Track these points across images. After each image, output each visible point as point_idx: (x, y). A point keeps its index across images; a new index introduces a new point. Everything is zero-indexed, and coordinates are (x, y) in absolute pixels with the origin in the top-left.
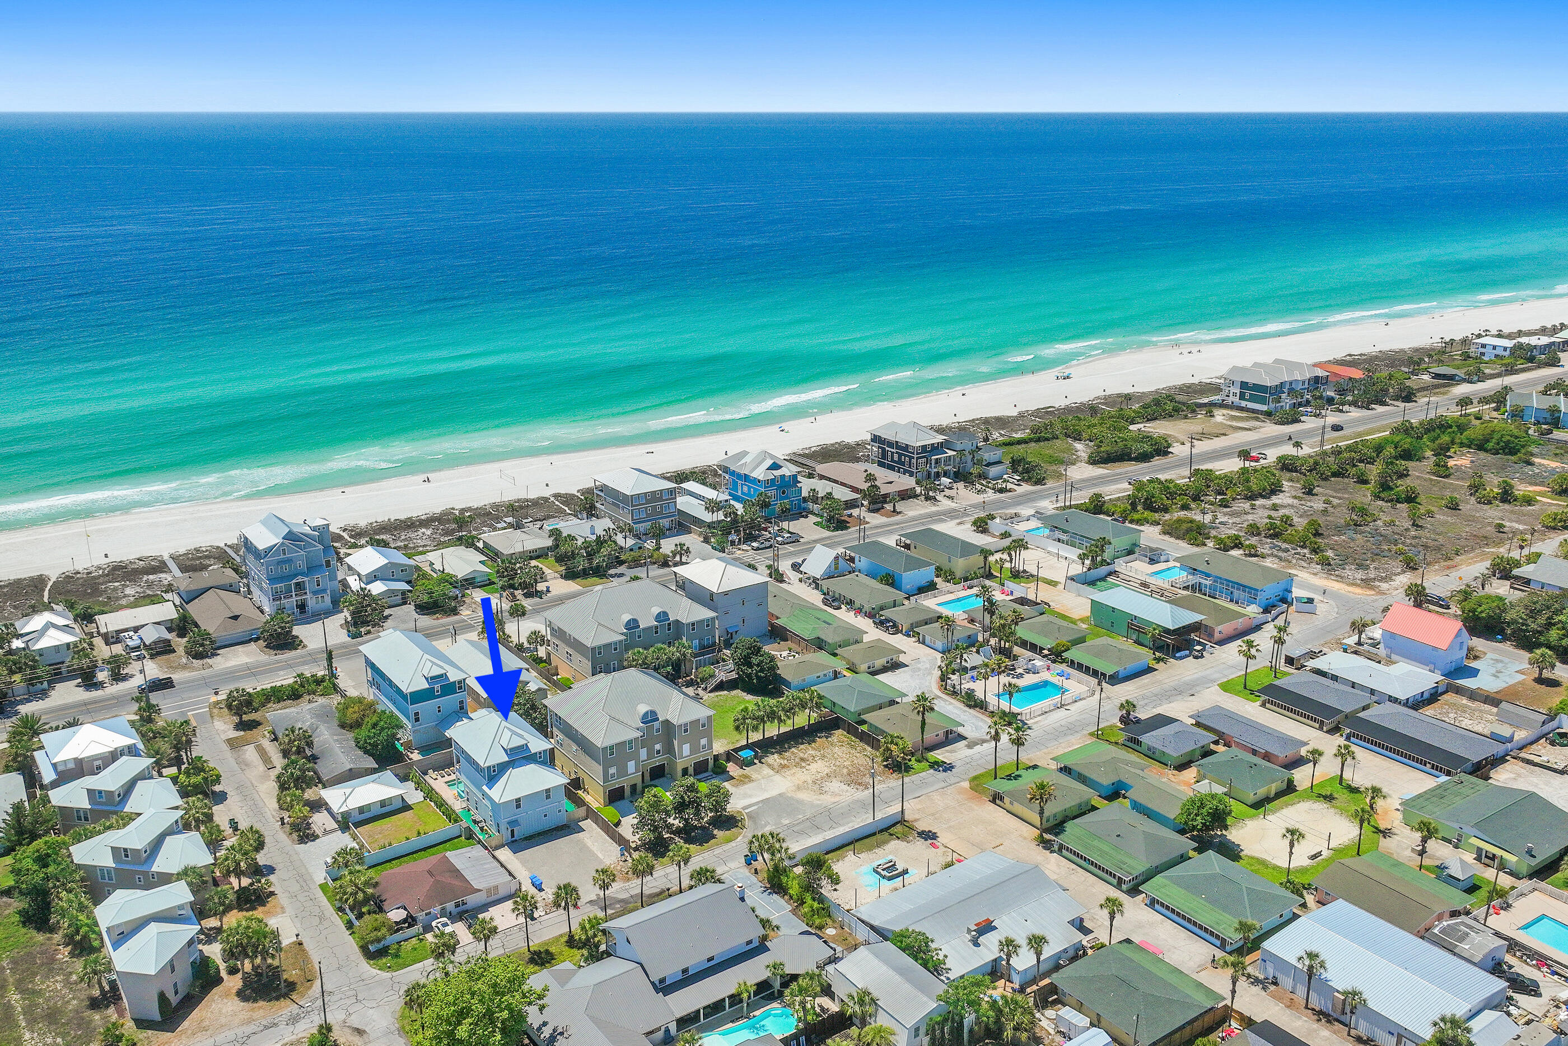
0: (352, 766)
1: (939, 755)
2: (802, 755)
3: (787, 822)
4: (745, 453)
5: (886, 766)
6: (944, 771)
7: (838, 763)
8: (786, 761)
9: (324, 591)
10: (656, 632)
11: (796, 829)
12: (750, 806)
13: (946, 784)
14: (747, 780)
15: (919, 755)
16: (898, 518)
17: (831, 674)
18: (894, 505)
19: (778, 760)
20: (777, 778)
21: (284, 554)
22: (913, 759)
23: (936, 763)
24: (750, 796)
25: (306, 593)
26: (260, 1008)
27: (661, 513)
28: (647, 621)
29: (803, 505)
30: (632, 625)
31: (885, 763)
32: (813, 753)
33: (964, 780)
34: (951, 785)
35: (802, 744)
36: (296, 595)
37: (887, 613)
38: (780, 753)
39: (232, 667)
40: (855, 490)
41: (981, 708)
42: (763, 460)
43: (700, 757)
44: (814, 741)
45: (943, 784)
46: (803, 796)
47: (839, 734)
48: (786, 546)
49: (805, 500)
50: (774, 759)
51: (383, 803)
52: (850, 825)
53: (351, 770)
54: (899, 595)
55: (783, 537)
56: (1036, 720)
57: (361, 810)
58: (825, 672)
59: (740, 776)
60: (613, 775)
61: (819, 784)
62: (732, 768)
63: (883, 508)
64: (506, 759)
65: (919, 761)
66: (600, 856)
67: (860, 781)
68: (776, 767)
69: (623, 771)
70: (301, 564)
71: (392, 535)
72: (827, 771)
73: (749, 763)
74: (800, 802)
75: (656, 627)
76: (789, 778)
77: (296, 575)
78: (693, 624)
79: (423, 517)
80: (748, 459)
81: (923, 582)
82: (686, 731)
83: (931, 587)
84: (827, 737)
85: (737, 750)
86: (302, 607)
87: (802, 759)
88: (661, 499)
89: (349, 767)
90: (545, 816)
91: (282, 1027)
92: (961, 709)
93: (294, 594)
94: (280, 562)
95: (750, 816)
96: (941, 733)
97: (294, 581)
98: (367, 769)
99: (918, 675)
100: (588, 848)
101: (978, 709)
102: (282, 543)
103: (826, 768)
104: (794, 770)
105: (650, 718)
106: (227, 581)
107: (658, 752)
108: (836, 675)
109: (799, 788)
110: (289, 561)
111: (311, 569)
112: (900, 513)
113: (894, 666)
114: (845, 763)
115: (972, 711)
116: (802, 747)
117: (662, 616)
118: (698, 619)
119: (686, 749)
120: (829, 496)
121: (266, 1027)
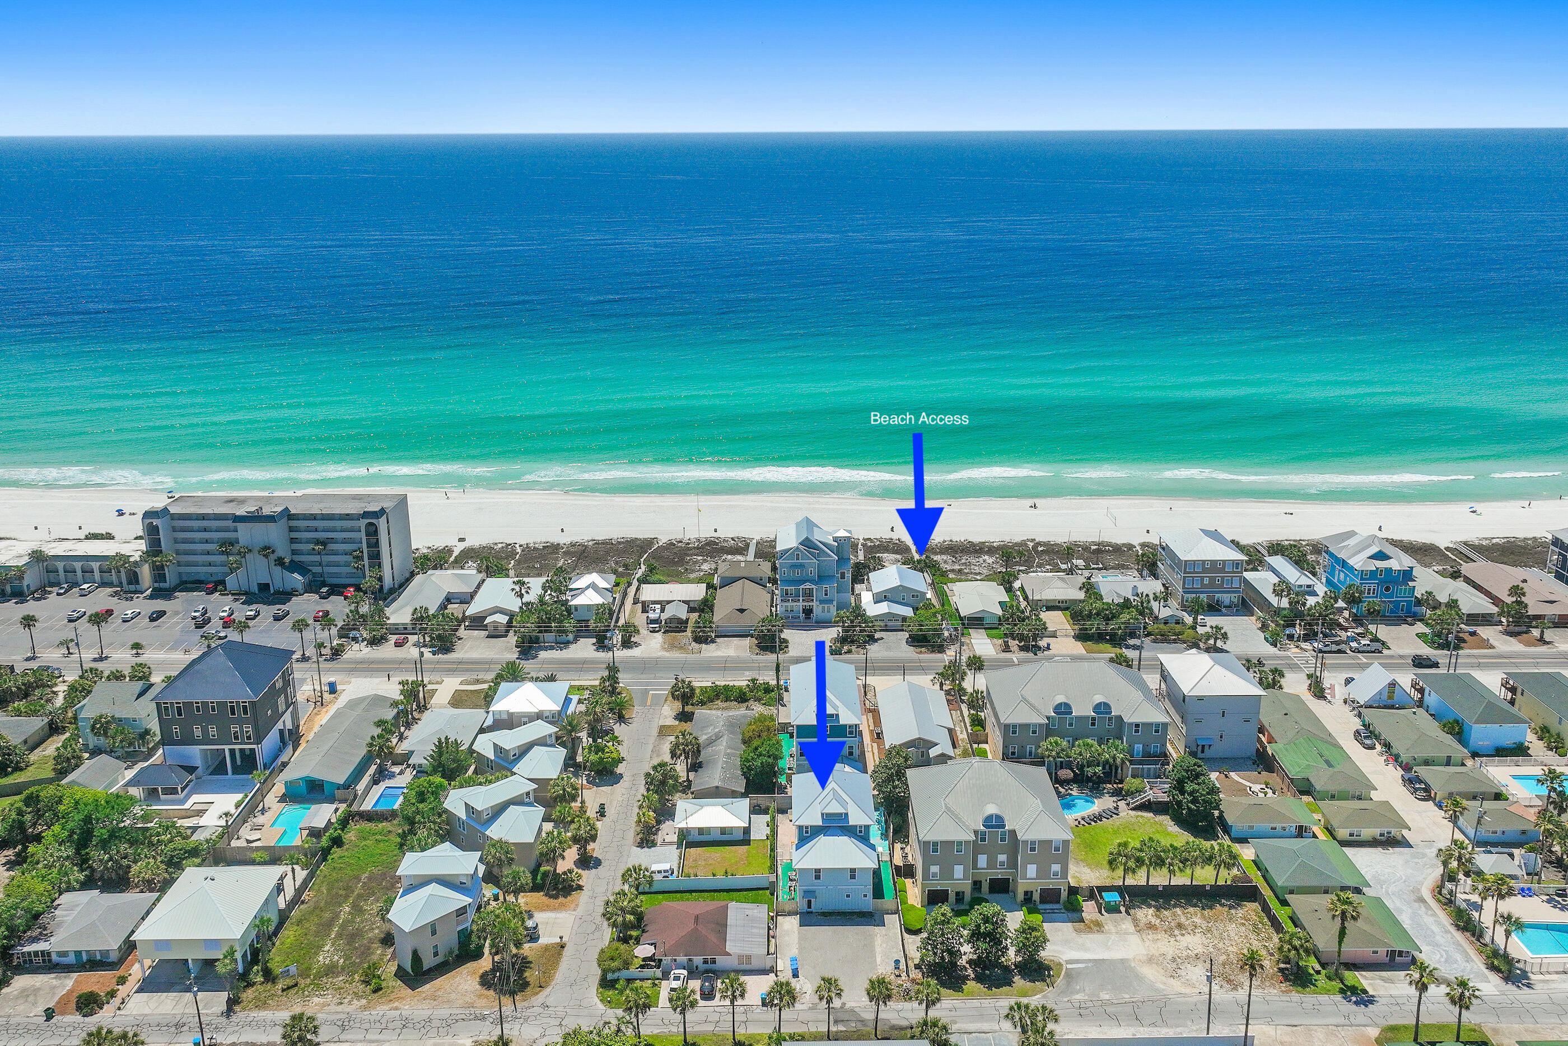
0: (720, 784)
1: (1366, 980)
2: (1183, 919)
3: (1107, 997)
4: (1352, 534)
5: (1281, 970)
6: (1356, 1003)
7: (1221, 945)
8: (1158, 921)
9: (831, 601)
10: (1093, 724)
11: (1109, 1009)
12: (1077, 961)
13: (1347, 1022)
14: (1095, 928)
15: (1332, 969)
16: (1543, 649)
17: (1293, 829)
18: (1542, 632)
19: (1150, 917)
20: (1134, 939)
21: (798, 559)
22: (1323, 972)
23: (1354, 990)
24: (1086, 950)
25: (813, 600)
26: (487, 997)
27: (1221, 586)
28: (1083, 709)
29: (1414, 609)
30: (1062, 710)
31: (1282, 966)
32: (1197, 920)
33: (1376, 1025)
34: (1351, 1025)
35: (1195, 906)
36: (803, 600)
37: (1422, 771)
38: (1158, 909)
39: (716, 657)
40: (1496, 601)
41: (1473, 935)
42: (1369, 546)
43: (1050, 884)
44: (1211, 908)
45: (1341, 1020)
46: (1150, 973)
47: (1251, 908)
48: (1360, 655)
49: (1419, 602)
50: (1146, 914)
51: (723, 831)
52: (1178, 1030)
53: (717, 787)
54: (1459, 751)
55: (1359, 643)
56: (1548, 977)
57: (701, 831)
58: (1284, 825)
59: (1092, 921)
60: (934, 875)
61: (1176, 965)
62: (1089, 909)
63: (1526, 632)
64: (821, 824)
65: (1329, 978)
66: (879, 960)
67: (1232, 978)
68: (1141, 925)
69: (947, 873)
70: (812, 570)
71: (953, 557)
72: (1200, 950)
73: (1112, 909)
74: (1140, 978)
75: (1094, 719)
76: (1148, 943)
77: (805, 581)
78: (1137, 726)
79: (995, 544)
80: (1352, 542)
81: (1507, 742)
82: (1033, 849)
83: (1520, 751)
84: (1231, 907)
85: (1102, 889)
86: (808, 612)
87: (1180, 926)
88: (1222, 570)
89: (717, 785)
90: (848, 896)
91: (488, 1023)
92: (1444, 927)
93: (801, 599)
94: (794, 566)
95: (1069, 974)
96: (1382, 951)
97: (802, 587)
98: (733, 791)
99: (1417, 863)
100: (873, 946)
101: (1468, 934)
102: (798, 548)
103: (1200, 946)
104: (1161, 935)
105: (994, 822)
106: (759, 575)
107: (1002, 864)
108: (1301, 832)
109: (1150, 960)
110: (802, 566)
111: (822, 578)
112: (1548, 643)
113: (1390, 842)
114: (1230, 949)
115: (1458, 936)
116: (1191, 909)
117: (1103, 708)
118: (1145, 720)
119: (1032, 870)
120: (1453, 604)
121: (476, 1018)
